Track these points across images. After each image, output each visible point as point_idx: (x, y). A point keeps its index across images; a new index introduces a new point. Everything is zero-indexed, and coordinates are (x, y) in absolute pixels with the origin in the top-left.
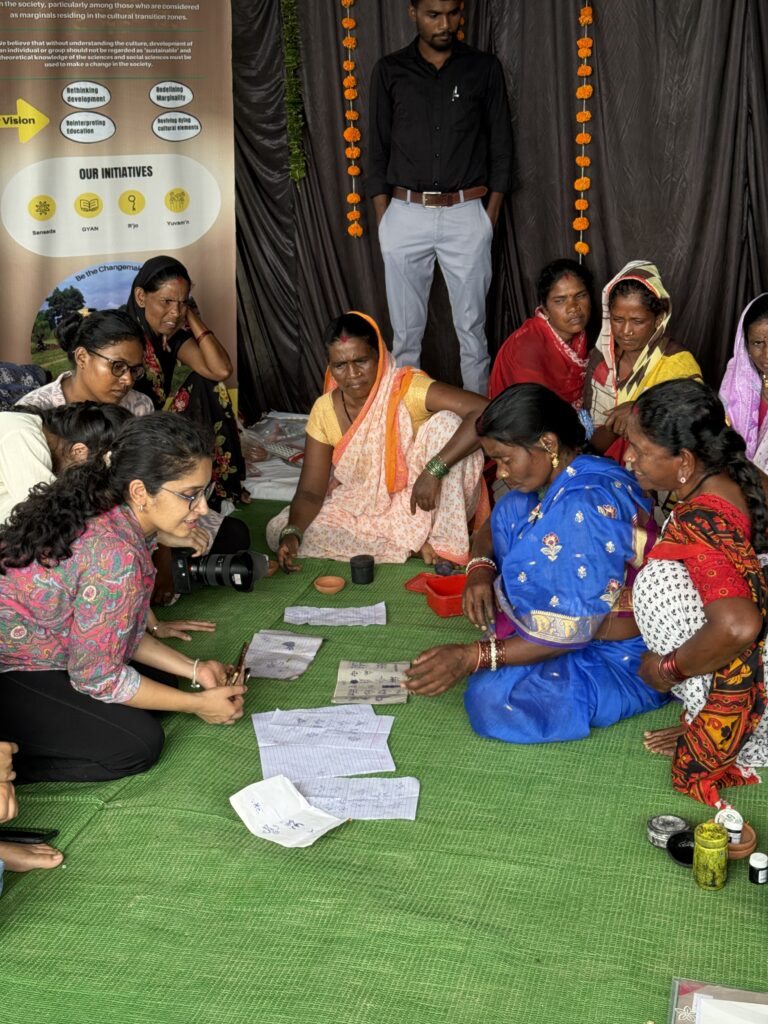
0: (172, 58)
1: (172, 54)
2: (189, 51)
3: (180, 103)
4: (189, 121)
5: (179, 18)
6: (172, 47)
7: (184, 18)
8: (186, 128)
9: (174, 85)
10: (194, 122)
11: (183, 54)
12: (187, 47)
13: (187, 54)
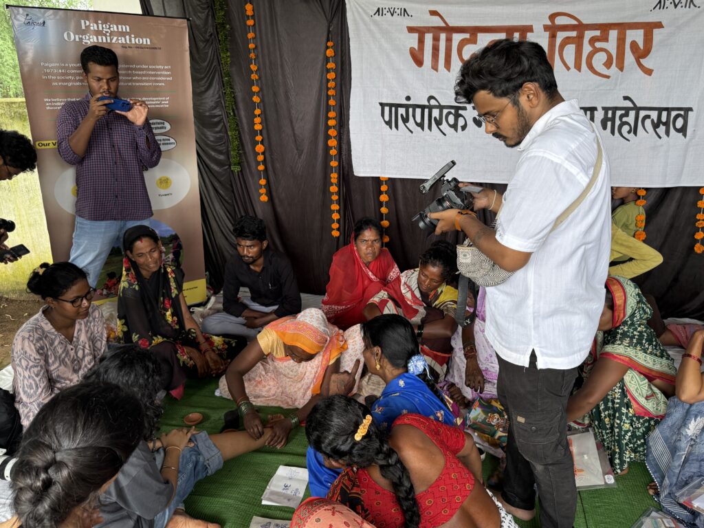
0: (157, 106)
1: (158, 104)
2: (167, 102)
3: (163, 131)
4: (169, 140)
5: (160, 84)
6: (156, 100)
7: (163, 84)
8: (167, 144)
9: (159, 121)
10: (172, 141)
11: (164, 104)
12: (166, 100)
13: (166, 104)
